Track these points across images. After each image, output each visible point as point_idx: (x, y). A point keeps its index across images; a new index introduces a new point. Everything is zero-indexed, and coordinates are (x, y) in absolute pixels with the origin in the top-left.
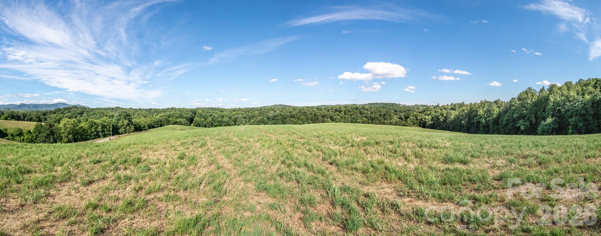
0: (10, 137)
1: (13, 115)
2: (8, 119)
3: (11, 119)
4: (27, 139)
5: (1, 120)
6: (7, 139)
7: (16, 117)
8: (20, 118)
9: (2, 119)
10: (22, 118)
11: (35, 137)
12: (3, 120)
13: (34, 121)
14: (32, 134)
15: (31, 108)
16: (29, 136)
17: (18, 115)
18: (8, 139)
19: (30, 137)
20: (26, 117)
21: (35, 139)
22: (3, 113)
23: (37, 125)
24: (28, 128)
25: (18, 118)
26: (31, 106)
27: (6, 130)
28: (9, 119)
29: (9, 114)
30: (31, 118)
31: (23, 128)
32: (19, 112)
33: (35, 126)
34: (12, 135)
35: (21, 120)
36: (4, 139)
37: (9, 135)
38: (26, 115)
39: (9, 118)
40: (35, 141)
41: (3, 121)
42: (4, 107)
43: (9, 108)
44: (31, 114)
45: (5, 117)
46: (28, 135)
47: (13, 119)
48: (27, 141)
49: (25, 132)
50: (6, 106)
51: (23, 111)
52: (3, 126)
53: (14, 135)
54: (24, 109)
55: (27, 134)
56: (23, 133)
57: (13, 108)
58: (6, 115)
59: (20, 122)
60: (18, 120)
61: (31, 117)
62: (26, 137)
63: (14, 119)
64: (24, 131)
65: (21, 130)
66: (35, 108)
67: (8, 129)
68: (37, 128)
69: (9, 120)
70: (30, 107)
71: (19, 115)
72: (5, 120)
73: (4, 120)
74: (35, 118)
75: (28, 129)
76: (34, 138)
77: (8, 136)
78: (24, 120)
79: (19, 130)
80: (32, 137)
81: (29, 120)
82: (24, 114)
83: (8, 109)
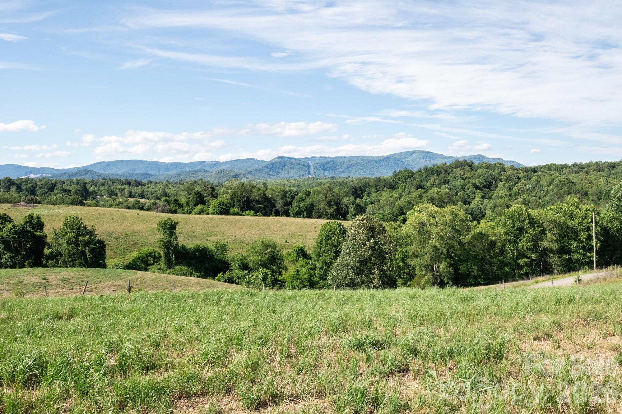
0: (236, 272)
1: (248, 198)
2: (232, 210)
3: (242, 210)
4: (294, 278)
5: (208, 214)
6: (225, 281)
7: (258, 202)
8: (274, 206)
9: (210, 209)
10: (279, 205)
11: (321, 269)
12: (212, 214)
13: (320, 217)
14: (310, 259)
15: (312, 171)
16: (302, 266)
17: (265, 197)
18: (231, 281)
19: (304, 270)
20: (294, 204)
21: (323, 277)
22: (213, 189)
23: (328, 227)
24: (300, 241)
25: (266, 207)
26: (311, 164)
27: (224, 248)
28: (236, 210)
29: (235, 194)
30: (312, 205)
31: (279, 241)
32: (269, 186)
33: (322, 230)
34: (245, 267)
35: (277, 214)
36: (216, 282)
37: (233, 267)
38: (293, 197)
39: (234, 206)
40: (321, 283)
41: (213, 219)
42: (219, 168)
43: (237, 172)
44: (309, 192)
45: (222, 204)
46: (298, 264)
47: (248, 212)
48: (296, 283)
49: (289, 254)
50: (224, 167)
51: (285, 182)
52: (212, 234)
53: (251, 265)
54: (288, 176)
55: (296, 260)
56: (282, 256)
57: (250, 173)
58: (225, 198)
59: (272, 219)
60: (266, 214)
61: (308, 201)
62: (291, 270)
63: (252, 212)
64: (284, 253)
65: (275, 246)
66: (325, 170)
67: (231, 246)
68: (327, 240)
69: (234, 214)
70: (309, 167)
71: (270, 197)
72: (221, 213)
73: (217, 214)
74: (323, 206)
75: (298, 243)
76: (318, 272)
77: (231, 270)
78: (287, 214)
79: (267, 246)
80: (311, 269)
81: (305, 214)
82: (287, 192)
83: (231, 175)
